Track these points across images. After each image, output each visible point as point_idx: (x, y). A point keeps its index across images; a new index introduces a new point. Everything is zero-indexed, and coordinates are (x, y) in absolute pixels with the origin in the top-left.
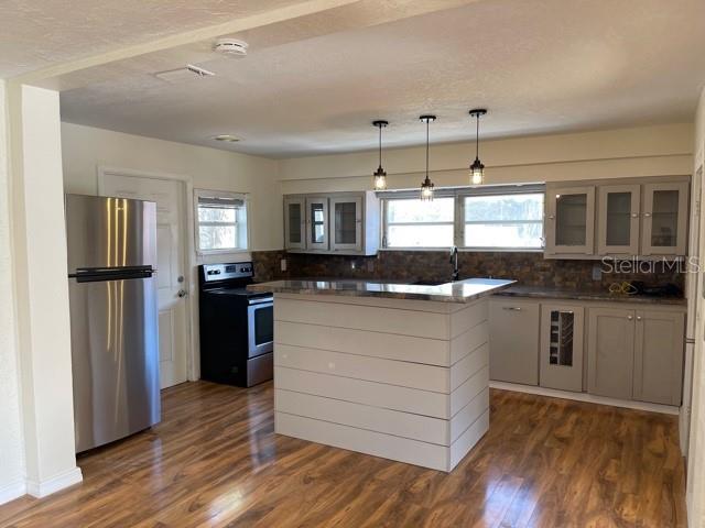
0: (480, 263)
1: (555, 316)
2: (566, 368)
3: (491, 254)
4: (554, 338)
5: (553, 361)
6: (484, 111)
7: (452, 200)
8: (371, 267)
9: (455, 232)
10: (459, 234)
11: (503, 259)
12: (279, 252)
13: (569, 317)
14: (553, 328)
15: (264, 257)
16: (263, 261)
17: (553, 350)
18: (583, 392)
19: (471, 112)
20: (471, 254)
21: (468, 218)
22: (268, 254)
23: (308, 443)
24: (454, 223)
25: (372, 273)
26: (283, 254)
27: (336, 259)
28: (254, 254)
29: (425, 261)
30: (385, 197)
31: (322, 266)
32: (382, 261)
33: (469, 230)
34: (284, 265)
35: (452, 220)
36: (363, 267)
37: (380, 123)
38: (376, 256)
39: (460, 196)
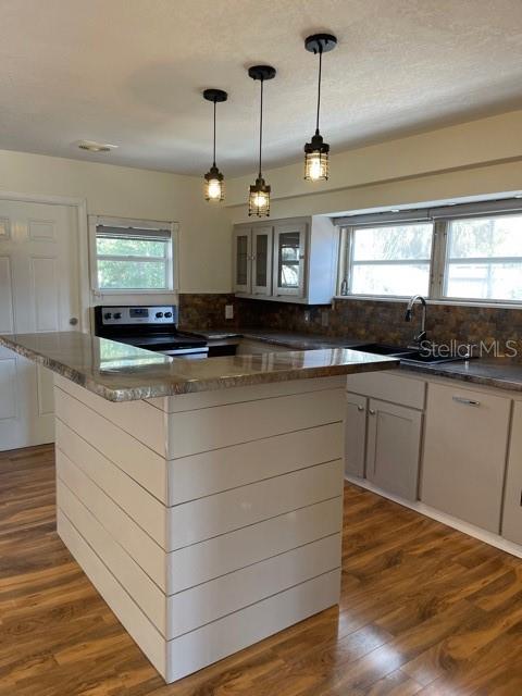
0: (460, 323)
3: (476, 309)
7: (430, 227)
8: (325, 319)
9: (432, 276)
10: (437, 278)
11: (492, 320)
12: (223, 296)
15: (196, 301)
16: (196, 306)
20: (448, 308)
22: (206, 298)
24: (432, 262)
25: (327, 328)
26: (230, 298)
27: (290, 308)
28: (182, 297)
32: (337, 313)
33: (453, 271)
34: (229, 312)
35: (429, 257)
36: (317, 320)
38: (329, 306)
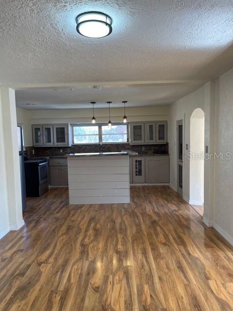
0: (109, 147)
1: (136, 161)
2: (140, 176)
4: (136, 168)
5: (136, 175)
6: (126, 102)
7: (97, 127)
8: (69, 151)
10: (100, 138)
13: (140, 162)
14: (136, 165)
15: (28, 149)
17: (136, 172)
18: (145, 182)
19: (123, 102)
21: (103, 133)
23: (84, 205)
24: (99, 135)
26: (33, 148)
27: (54, 149)
29: (90, 148)
30: (73, 125)
31: (48, 152)
32: (73, 148)
33: (103, 137)
34: (33, 152)
35: (98, 133)
36: (65, 151)
37: (93, 103)
38: (71, 147)
39: (100, 126)
